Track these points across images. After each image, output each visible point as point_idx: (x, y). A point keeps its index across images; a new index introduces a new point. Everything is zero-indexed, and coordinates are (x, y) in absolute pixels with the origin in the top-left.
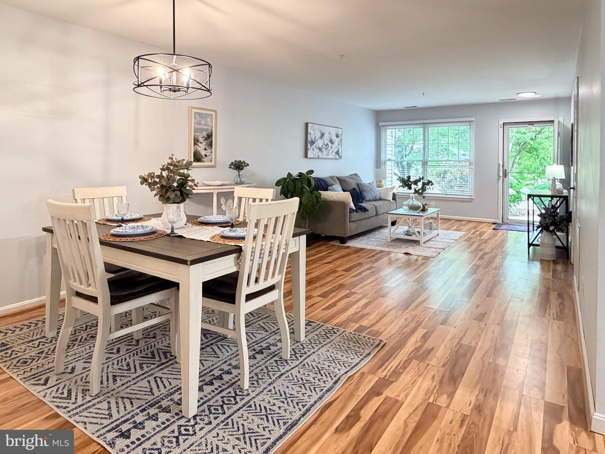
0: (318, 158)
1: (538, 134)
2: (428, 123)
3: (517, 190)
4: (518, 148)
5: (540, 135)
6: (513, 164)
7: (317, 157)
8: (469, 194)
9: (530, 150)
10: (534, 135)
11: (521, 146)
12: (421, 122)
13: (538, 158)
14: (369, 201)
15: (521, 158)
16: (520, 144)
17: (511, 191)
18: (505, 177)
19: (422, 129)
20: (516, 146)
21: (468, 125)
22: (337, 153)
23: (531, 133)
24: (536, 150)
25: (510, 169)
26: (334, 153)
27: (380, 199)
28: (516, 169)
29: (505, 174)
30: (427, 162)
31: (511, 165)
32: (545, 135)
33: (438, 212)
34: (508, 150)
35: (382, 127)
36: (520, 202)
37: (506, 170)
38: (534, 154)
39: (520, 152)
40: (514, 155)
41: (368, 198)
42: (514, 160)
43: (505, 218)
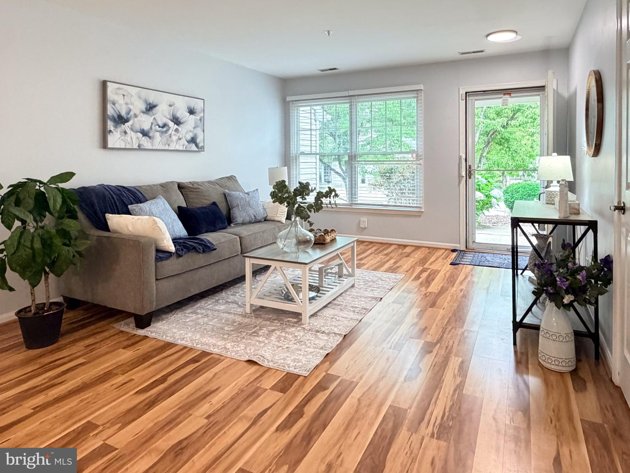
0: (140, 148)
1: (511, 120)
2: (355, 96)
3: (486, 194)
4: (486, 138)
5: (513, 121)
6: (480, 158)
7: (136, 146)
8: (417, 204)
9: (500, 141)
10: (506, 121)
11: (489, 135)
12: (346, 93)
13: (510, 150)
14: (243, 224)
15: (490, 151)
16: (489, 134)
17: (479, 195)
18: (470, 178)
19: (347, 105)
20: (484, 135)
21: (414, 97)
22: (193, 140)
23: (502, 118)
24: (507, 140)
25: (476, 166)
26: (184, 141)
27: (266, 220)
28: (484, 165)
29: (470, 172)
30: (355, 156)
31: (477, 161)
32: (519, 121)
33: (352, 244)
34: (473, 141)
35: (291, 103)
36: (490, 209)
37: (470, 167)
38: (504, 146)
39: (489, 143)
40: (482, 147)
41: (240, 220)
42: (482, 154)
43: (470, 241)
